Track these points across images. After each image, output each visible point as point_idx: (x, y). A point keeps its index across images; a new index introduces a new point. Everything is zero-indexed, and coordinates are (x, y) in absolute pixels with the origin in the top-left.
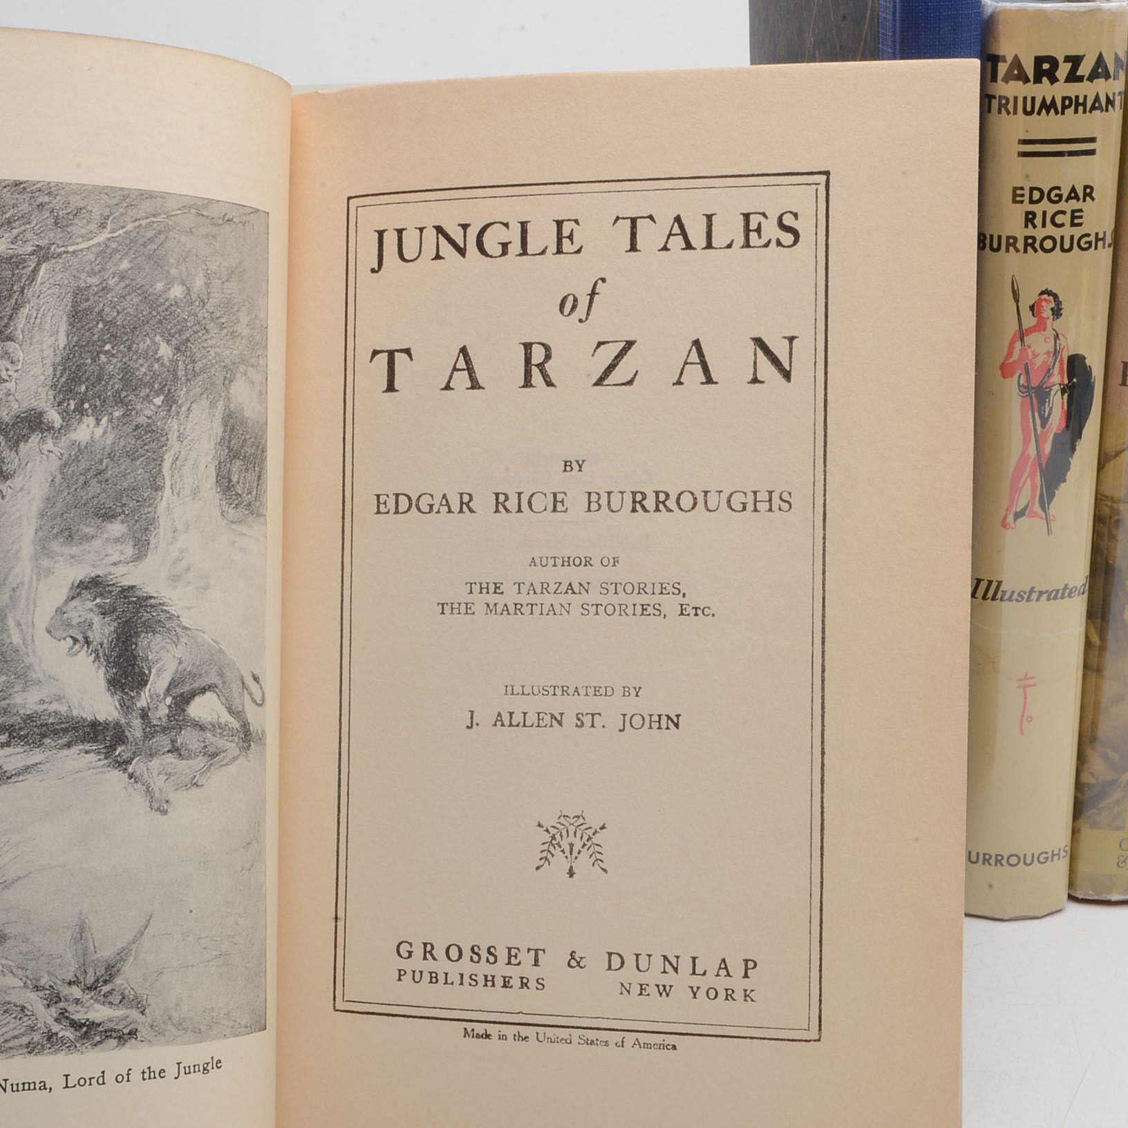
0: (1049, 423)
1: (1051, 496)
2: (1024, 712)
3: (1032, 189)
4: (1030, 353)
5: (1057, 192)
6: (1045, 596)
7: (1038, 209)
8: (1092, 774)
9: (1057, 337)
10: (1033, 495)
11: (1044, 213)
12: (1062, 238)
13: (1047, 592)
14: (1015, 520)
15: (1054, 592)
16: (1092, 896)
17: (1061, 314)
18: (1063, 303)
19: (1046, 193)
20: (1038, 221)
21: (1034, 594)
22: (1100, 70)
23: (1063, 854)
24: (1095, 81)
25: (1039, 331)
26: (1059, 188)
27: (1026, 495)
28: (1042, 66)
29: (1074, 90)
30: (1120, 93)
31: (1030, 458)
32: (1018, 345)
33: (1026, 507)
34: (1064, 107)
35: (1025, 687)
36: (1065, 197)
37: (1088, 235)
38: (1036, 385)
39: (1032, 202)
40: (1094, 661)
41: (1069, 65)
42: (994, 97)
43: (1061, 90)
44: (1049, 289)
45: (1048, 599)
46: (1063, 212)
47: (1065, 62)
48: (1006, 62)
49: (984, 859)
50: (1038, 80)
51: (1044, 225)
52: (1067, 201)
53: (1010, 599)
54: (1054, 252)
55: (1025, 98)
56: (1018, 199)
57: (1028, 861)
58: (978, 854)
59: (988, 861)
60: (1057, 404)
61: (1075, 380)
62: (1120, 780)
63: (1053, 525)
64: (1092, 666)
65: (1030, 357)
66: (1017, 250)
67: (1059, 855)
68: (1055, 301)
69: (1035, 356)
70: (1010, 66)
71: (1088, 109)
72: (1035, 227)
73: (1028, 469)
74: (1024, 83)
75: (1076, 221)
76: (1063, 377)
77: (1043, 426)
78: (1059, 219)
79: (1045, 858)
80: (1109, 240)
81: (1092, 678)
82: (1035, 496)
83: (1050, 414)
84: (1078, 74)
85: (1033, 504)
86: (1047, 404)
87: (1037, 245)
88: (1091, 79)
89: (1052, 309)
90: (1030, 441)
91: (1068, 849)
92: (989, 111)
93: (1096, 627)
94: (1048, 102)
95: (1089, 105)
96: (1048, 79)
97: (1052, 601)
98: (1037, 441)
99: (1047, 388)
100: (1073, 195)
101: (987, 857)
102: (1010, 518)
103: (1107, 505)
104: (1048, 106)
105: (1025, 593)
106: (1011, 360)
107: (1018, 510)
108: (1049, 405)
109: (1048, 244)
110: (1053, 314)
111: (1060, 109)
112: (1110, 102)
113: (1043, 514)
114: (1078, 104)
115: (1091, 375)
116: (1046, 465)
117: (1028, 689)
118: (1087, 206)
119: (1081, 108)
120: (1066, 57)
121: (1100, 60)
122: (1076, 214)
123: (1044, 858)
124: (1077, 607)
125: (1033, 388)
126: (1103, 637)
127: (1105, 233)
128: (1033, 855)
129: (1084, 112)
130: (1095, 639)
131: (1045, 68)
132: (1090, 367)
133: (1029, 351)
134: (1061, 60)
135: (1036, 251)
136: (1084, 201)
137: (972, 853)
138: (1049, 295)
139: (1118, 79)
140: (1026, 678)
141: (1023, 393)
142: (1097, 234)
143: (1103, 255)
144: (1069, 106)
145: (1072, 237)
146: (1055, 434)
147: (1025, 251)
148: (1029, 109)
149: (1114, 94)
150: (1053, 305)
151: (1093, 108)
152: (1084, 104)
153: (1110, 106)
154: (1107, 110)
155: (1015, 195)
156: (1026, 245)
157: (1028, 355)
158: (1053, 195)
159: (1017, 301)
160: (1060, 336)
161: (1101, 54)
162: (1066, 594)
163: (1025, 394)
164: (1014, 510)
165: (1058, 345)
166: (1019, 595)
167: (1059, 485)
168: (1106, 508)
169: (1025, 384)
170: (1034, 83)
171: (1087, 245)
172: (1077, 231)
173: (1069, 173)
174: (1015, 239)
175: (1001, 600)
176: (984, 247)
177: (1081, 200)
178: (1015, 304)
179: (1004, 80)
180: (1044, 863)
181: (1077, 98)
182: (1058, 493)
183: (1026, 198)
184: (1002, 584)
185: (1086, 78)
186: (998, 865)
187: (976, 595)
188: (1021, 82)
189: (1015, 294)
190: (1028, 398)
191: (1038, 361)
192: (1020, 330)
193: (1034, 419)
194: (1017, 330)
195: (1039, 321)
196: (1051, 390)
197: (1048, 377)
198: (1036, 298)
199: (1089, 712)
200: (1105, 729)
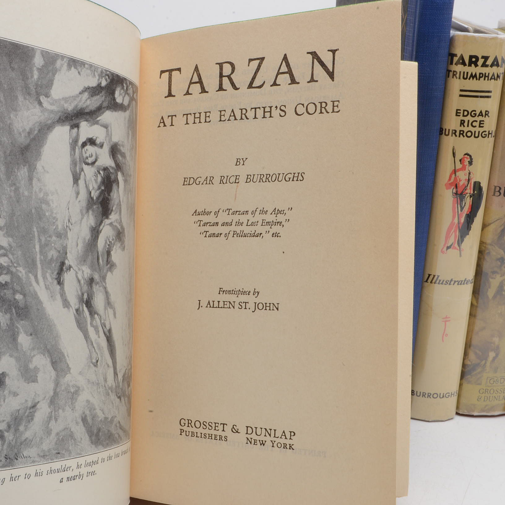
0: (464, 209)
1: (462, 241)
2: (444, 332)
3: (464, 111)
4: (458, 180)
5: (474, 112)
6: (457, 283)
7: (466, 119)
8: (469, 360)
9: (470, 173)
11: (469, 121)
12: (475, 132)
13: (457, 281)
14: (447, 250)
15: (461, 282)
16: (466, 413)
17: (472, 164)
18: (473, 159)
19: (470, 113)
20: (466, 124)
21: (452, 282)
22: (496, 63)
23: (455, 394)
25: (463, 170)
26: (475, 111)
27: (452, 240)
28: (472, 59)
29: (484, 70)
30: (502, 73)
31: (454, 224)
32: (453, 176)
33: (452, 245)
34: (480, 77)
35: (446, 322)
36: (477, 115)
37: (485, 131)
38: (460, 193)
39: (464, 116)
40: (474, 312)
41: (483, 60)
42: (451, 71)
43: (479, 70)
44: (468, 153)
45: (458, 284)
46: (476, 121)
47: (482, 58)
48: (457, 57)
50: (470, 65)
51: (468, 126)
52: (478, 116)
53: (442, 284)
54: (471, 138)
55: (464, 72)
56: (458, 114)
57: (441, 396)
58: (420, 393)
59: (424, 395)
60: (468, 201)
61: (476, 192)
62: (481, 364)
63: (462, 252)
64: (472, 315)
65: (458, 181)
66: (456, 136)
67: (454, 394)
68: (470, 158)
69: (460, 181)
70: (459, 58)
71: (489, 78)
72: (464, 126)
73: (454, 229)
74: (464, 66)
75: (481, 125)
76: (471, 190)
77: (461, 211)
78: (474, 124)
79: (448, 395)
80: (493, 134)
81: (473, 320)
82: (456, 240)
83: (465, 205)
84: (487, 64)
85: (455, 243)
86: (464, 201)
87: (464, 134)
88: (492, 66)
89: (469, 162)
90: (455, 217)
91: (457, 392)
92: (448, 77)
93: (475, 297)
94: (474, 75)
96: (474, 65)
97: (459, 285)
98: (458, 217)
99: (464, 195)
100: (481, 114)
102: (445, 248)
103: (483, 246)
104: (473, 76)
106: (450, 182)
107: (448, 246)
109: (469, 134)
110: (469, 164)
111: (478, 78)
112: (498, 77)
113: (458, 248)
114: (485, 76)
115: (482, 190)
116: (461, 227)
117: (447, 323)
118: (486, 120)
119: (487, 78)
120: (482, 56)
121: (496, 59)
122: (481, 122)
124: (469, 288)
125: (458, 194)
126: (477, 302)
127: (492, 131)
128: (443, 394)
129: (488, 80)
131: (473, 60)
132: (482, 187)
133: (458, 178)
134: (480, 57)
135: (464, 136)
137: (418, 392)
138: (468, 156)
139: (502, 67)
140: (446, 318)
142: (489, 131)
143: (491, 140)
144: (482, 77)
145: (479, 132)
146: (466, 214)
147: (460, 136)
148: (465, 77)
149: (500, 73)
150: (469, 160)
151: (491, 79)
152: (488, 77)
153: (498, 79)
154: (497, 80)
155: (457, 113)
156: (460, 134)
157: (457, 180)
158: (472, 113)
159: (454, 157)
160: (471, 173)
161: (496, 56)
162: (465, 282)
163: (455, 197)
165: (470, 177)
166: (446, 282)
167: (466, 236)
168: (483, 247)
169: (455, 192)
170: (468, 66)
171: (485, 136)
172: (481, 130)
173: (480, 105)
174: (456, 131)
175: (439, 284)
176: (442, 134)
177: (484, 117)
178: (453, 158)
179: (455, 64)
180: (448, 397)
181: (485, 73)
182: (465, 239)
183: (462, 114)
184: (440, 277)
185: (489, 66)
186: (429, 397)
187: (428, 281)
188: (463, 66)
189: (454, 154)
190: (456, 198)
191: (461, 183)
192: (455, 170)
193: (458, 207)
194: (453, 170)
195: (463, 166)
196: (466, 195)
197: (465, 190)
198: (462, 156)
199: (470, 334)
200: (476, 341)
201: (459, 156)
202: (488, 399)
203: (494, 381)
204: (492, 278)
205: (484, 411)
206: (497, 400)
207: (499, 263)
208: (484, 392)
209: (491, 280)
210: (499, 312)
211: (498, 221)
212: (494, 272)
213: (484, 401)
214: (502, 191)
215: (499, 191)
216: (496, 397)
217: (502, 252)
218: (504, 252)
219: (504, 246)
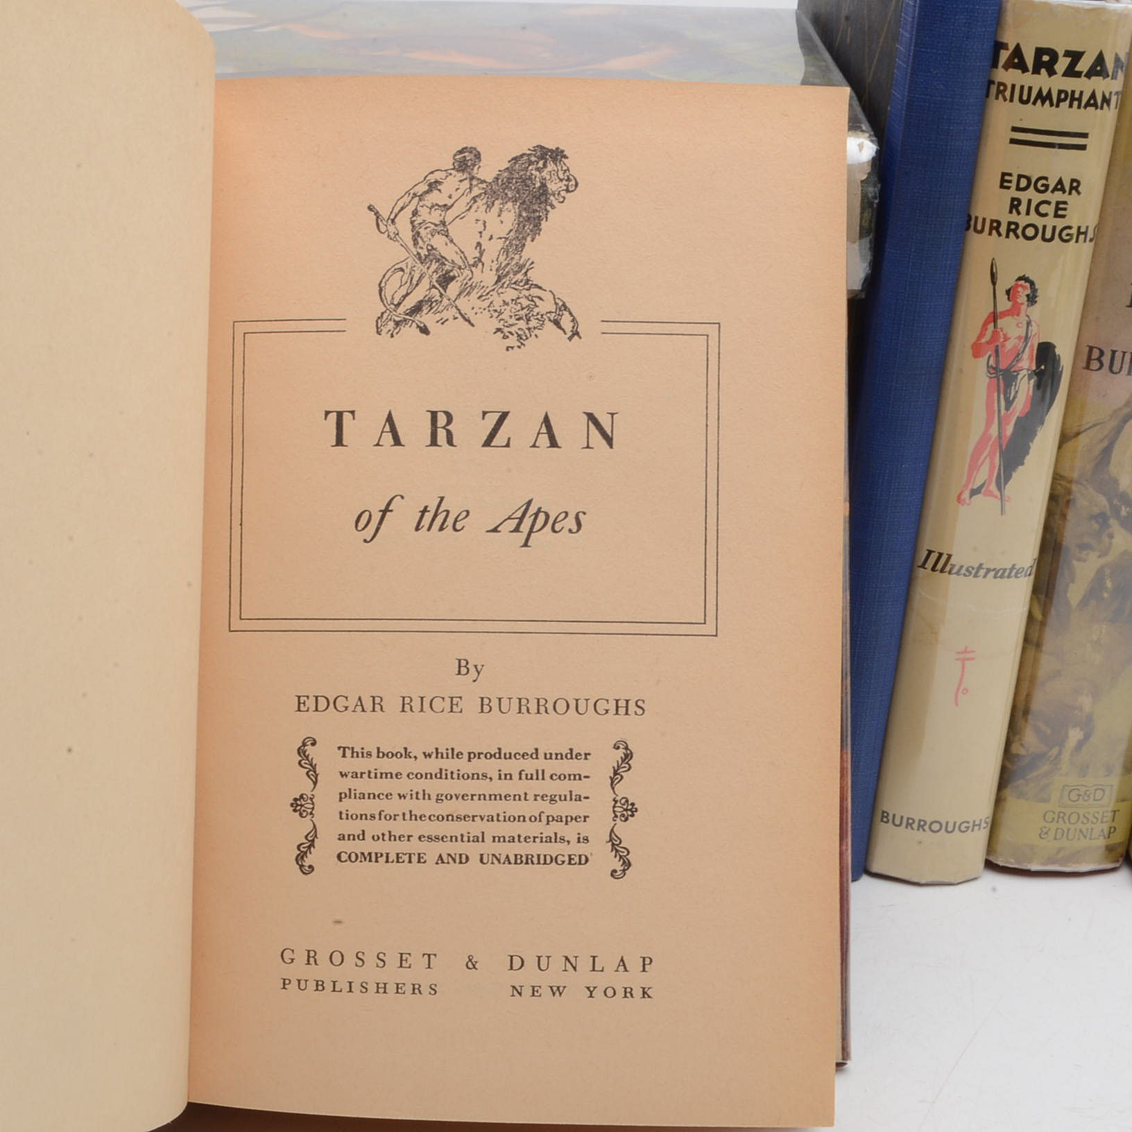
0: (1014, 405)
1: (1008, 478)
2: (960, 685)
3: (1020, 177)
5: (1044, 182)
6: (992, 573)
7: (1024, 196)
8: (1023, 745)
9: (1029, 324)
10: (991, 475)
11: (1030, 201)
12: (1045, 227)
13: (994, 570)
14: (971, 497)
15: (1001, 572)
16: (1012, 863)
17: (1036, 302)
18: (1039, 291)
19: (1033, 181)
20: (1023, 208)
21: (981, 571)
22: (1099, 69)
23: (984, 825)
24: (1093, 78)
25: (1013, 315)
26: (1046, 179)
27: (982, 476)
28: (1041, 58)
29: (1070, 84)
30: (1117, 93)
31: (989, 439)
32: (991, 327)
33: (982, 485)
34: (1059, 101)
35: (963, 660)
36: (1051, 188)
37: (1070, 228)
38: (1005, 367)
39: (1018, 189)
40: (1034, 636)
41: (1069, 59)
42: (993, 82)
43: (1058, 83)
44: (1026, 276)
45: (995, 577)
46: (1048, 203)
47: (1064, 56)
48: (1007, 49)
49: (908, 824)
50: (1036, 71)
51: (1028, 213)
52: (1053, 192)
53: (958, 573)
54: (1035, 240)
55: (1022, 87)
56: (1006, 184)
57: (950, 829)
58: (902, 817)
59: (911, 825)
60: (1025, 388)
61: (1043, 367)
62: (1050, 754)
63: (1007, 505)
64: (1032, 641)
65: (1002, 340)
66: (1000, 235)
67: (979, 825)
68: (1031, 288)
69: (1006, 339)
70: (1011, 54)
71: (1083, 103)
72: (1019, 213)
74: (1023, 72)
75: (1060, 212)
76: (1031, 363)
77: (1007, 409)
78: (1043, 209)
79: (966, 827)
80: (1091, 234)
81: (1031, 652)
82: (993, 474)
83: (1015, 397)
84: (1077, 69)
85: (990, 482)
86: (1013, 387)
87: (1019, 232)
88: (1089, 75)
89: (1028, 296)
90: (993, 422)
91: (989, 821)
92: (987, 96)
93: (1039, 602)
94: (1044, 94)
95: (1085, 100)
96: (1047, 71)
97: (998, 579)
98: (999, 422)
99: (1014, 372)
100: (1059, 187)
101: (911, 821)
102: (966, 495)
103: (1060, 484)
104: (1044, 98)
105: (973, 569)
106: (983, 341)
107: (975, 488)
108: (1015, 389)
109: (1030, 232)
110: (1028, 300)
111: (1055, 101)
112: (1106, 101)
113: (998, 493)
114: (1073, 99)
115: (1060, 364)
116: (1007, 447)
117: (967, 663)
118: (1072, 199)
119: (1076, 103)
120: (1066, 51)
121: (1100, 59)
122: (1061, 206)
123: (964, 827)
124: (1023, 587)
125: (1001, 371)
126: (1045, 614)
127: (1087, 227)
128: (955, 823)
129: (1079, 107)
130: (1038, 615)
131: (1045, 60)
132: (1059, 355)
133: (1001, 333)
134: (1061, 53)
135: (1017, 237)
136: (1070, 193)
137: (896, 817)
138: (1026, 282)
139: (1116, 79)
140: (966, 652)
141: (991, 374)
142: (1079, 228)
143: (1086, 248)
144: (1065, 100)
145: (1054, 228)
146: (1018, 418)
147: (1007, 236)
148: (1025, 98)
149: (1111, 93)
150: (1028, 291)
151: (1088, 105)
152: (1080, 100)
153: (1105, 105)
154: (1102, 108)
155: (1003, 181)
156: (1009, 230)
157: (999, 338)
158: (1040, 183)
159: (994, 283)
160: (1033, 323)
161: (1101, 52)
162: (1013, 574)
163: (993, 376)
164: (970, 487)
165: (1029, 331)
166: (967, 570)
167: (1016, 468)
168: (1059, 487)
169: (994, 366)
170: (1033, 73)
171: (1068, 237)
172: (1060, 223)
173: (1058, 165)
174: (999, 223)
175: (950, 573)
176: (968, 228)
177: (1067, 193)
178: (992, 287)
179: (1003, 67)
180: (964, 832)
181: (1073, 92)
182: (1014, 475)
183: (1013, 185)
184: (952, 558)
185: (1083, 74)
186: (921, 829)
187: (926, 566)
188: (1020, 71)
189: (993, 277)
190: (996, 379)
191: (1009, 345)
192: (994, 313)
193: (999, 400)
194: (991, 313)
195: (1013, 306)
196: (1018, 374)
197: (1017, 361)
198: (1013, 283)
199: (1025, 685)
200: (1039, 703)
201: (1005, 282)
202: (1065, 835)
203: (1079, 795)
204: (1079, 560)
205: (1053, 863)
206: (1085, 837)
207: (1096, 526)
208: (1056, 820)
209: (1075, 562)
210: (1095, 638)
211: (1096, 429)
212: (1084, 547)
213: (1055, 839)
214: (1106, 360)
215: (1099, 359)
216: (1084, 830)
217: (1103, 501)
218: (1110, 500)
219: (1108, 486)
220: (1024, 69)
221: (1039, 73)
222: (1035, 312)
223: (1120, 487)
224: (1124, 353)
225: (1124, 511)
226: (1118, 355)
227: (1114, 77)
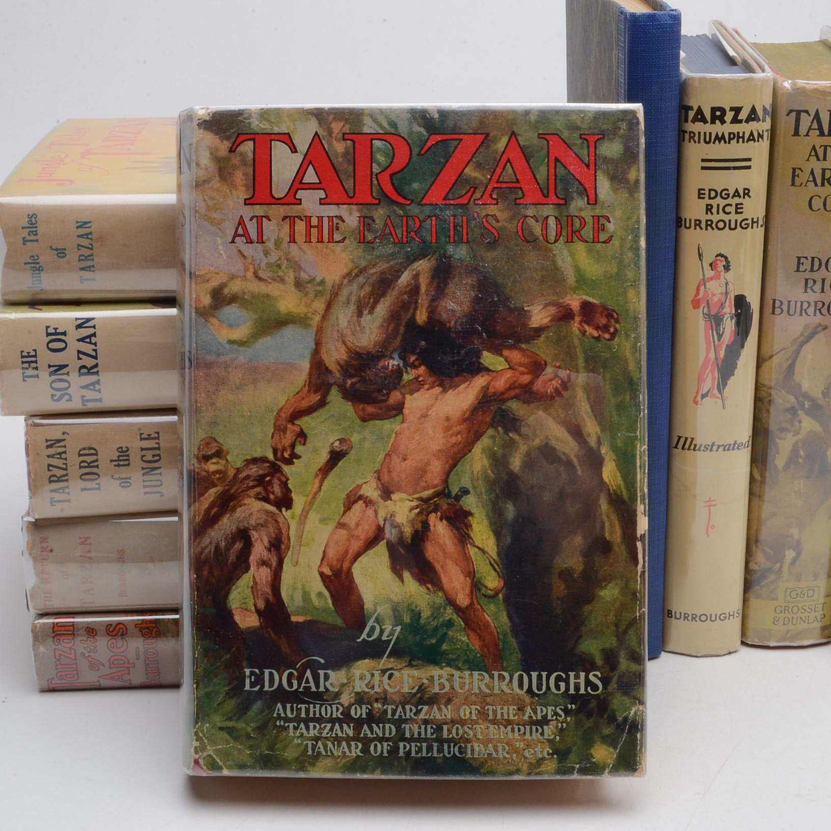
0: (723, 338)
1: (725, 385)
2: (709, 522)
3: (710, 190)
4: (710, 294)
5: (726, 192)
6: (722, 448)
7: (714, 203)
8: (756, 563)
9: (727, 284)
10: (713, 384)
11: (718, 205)
12: (730, 221)
13: (723, 445)
14: (702, 399)
15: (728, 446)
16: (757, 642)
17: (730, 269)
18: (731, 262)
19: (719, 192)
20: (714, 210)
21: (714, 447)
22: (753, 116)
23: (736, 615)
24: (750, 123)
25: (716, 280)
26: (727, 190)
27: (707, 385)
28: (715, 113)
29: (736, 128)
30: (767, 131)
31: (710, 360)
32: (702, 288)
33: (709, 391)
34: (730, 139)
35: (709, 506)
36: (731, 196)
37: (747, 219)
38: (714, 314)
39: (710, 198)
40: (757, 490)
41: (733, 113)
42: (686, 132)
43: (727, 128)
44: (722, 253)
45: (724, 450)
46: (731, 205)
47: (730, 110)
48: (693, 110)
49: (685, 617)
50: (713, 122)
51: (718, 213)
52: (732, 198)
53: (699, 450)
54: (725, 230)
55: (705, 133)
56: (701, 196)
57: (713, 619)
58: (681, 613)
59: (687, 618)
60: (729, 326)
63: (726, 402)
65: (710, 296)
66: (701, 228)
67: (733, 615)
68: (726, 261)
69: (713, 295)
70: (696, 112)
71: (746, 140)
72: (712, 214)
73: (710, 367)
74: (705, 124)
75: (739, 211)
76: (731, 309)
77: (719, 340)
78: (728, 209)
80: (761, 222)
81: (756, 502)
83: (723, 332)
84: (739, 118)
85: (714, 388)
86: (721, 326)
87: (714, 225)
88: (747, 121)
89: (724, 266)
90: (711, 350)
91: (740, 612)
92: (684, 141)
94: (720, 136)
95: (746, 137)
96: (720, 121)
97: (726, 452)
98: (715, 350)
99: (721, 316)
100: (736, 194)
101: (687, 615)
102: (699, 398)
104: (720, 138)
105: (709, 446)
106: (698, 298)
107: (704, 393)
108: (723, 327)
109: (721, 225)
110: (724, 269)
111: (727, 140)
112: (760, 136)
113: (720, 396)
114: (739, 137)
115: (751, 308)
116: (722, 364)
117: (712, 508)
118: (746, 201)
119: (741, 140)
120: (731, 107)
121: (753, 110)
122: (739, 206)
123: (723, 617)
124: (743, 457)
125: (712, 316)
127: (758, 218)
128: (716, 615)
129: (743, 142)
131: (718, 115)
132: (749, 303)
133: (710, 292)
134: (728, 109)
135: (713, 229)
137: (677, 613)
138: (722, 257)
140: (710, 501)
142: (753, 219)
143: (760, 232)
144: (734, 138)
145: (736, 221)
146: (727, 345)
147: (706, 229)
148: (708, 140)
149: (763, 131)
150: (724, 263)
151: (749, 140)
152: (743, 137)
153: (760, 139)
154: (758, 141)
155: (699, 194)
156: (707, 225)
158: (724, 193)
159: (701, 260)
160: (729, 283)
161: (753, 106)
162: (736, 447)
163: (707, 319)
164: (701, 393)
165: (728, 288)
166: (705, 447)
167: (730, 378)
169: (707, 313)
170: (711, 124)
171: (746, 226)
172: (740, 217)
173: (734, 180)
174: (700, 221)
175: (694, 450)
176: (681, 226)
177: (742, 198)
178: (700, 262)
179: (692, 121)
180: (723, 620)
181: (738, 133)
183: (707, 196)
184: (694, 440)
185: (744, 121)
186: (694, 621)
187: (678, 447)
188: (702, 123)
189: (700, 255)
190: (709, 322)
191: (715, 299)
192: (703, 279)
193: (713, 335)
194: (701, 279)
195: (716, 273)
196: (724, 317)
197: (722, 308)
198: (713, 259)
199: (754, 524)
200: (764, 534)
202: (790, 621)
203: (797, 594)
204: (780, 439)
205: (784, 640)
206: (805, 622)
207: (789, 416)
208: (783, 612)
209: (778, 441)
210: (796, 489)
211: (782, 353)
212: (782, 430)
213: (784, 624)
214: (785, 307)
215: (780, 307)
216: (803, 618)
217: (792, 399)
218: (796, 399)
219: (795, 389)
220: (705, 122)
221: (715, 123)
222: (730, 276)
223: (803, 389)
224: (796, 302)
225: (807, 405)
226: (792, 304)
227: (764, 120)
